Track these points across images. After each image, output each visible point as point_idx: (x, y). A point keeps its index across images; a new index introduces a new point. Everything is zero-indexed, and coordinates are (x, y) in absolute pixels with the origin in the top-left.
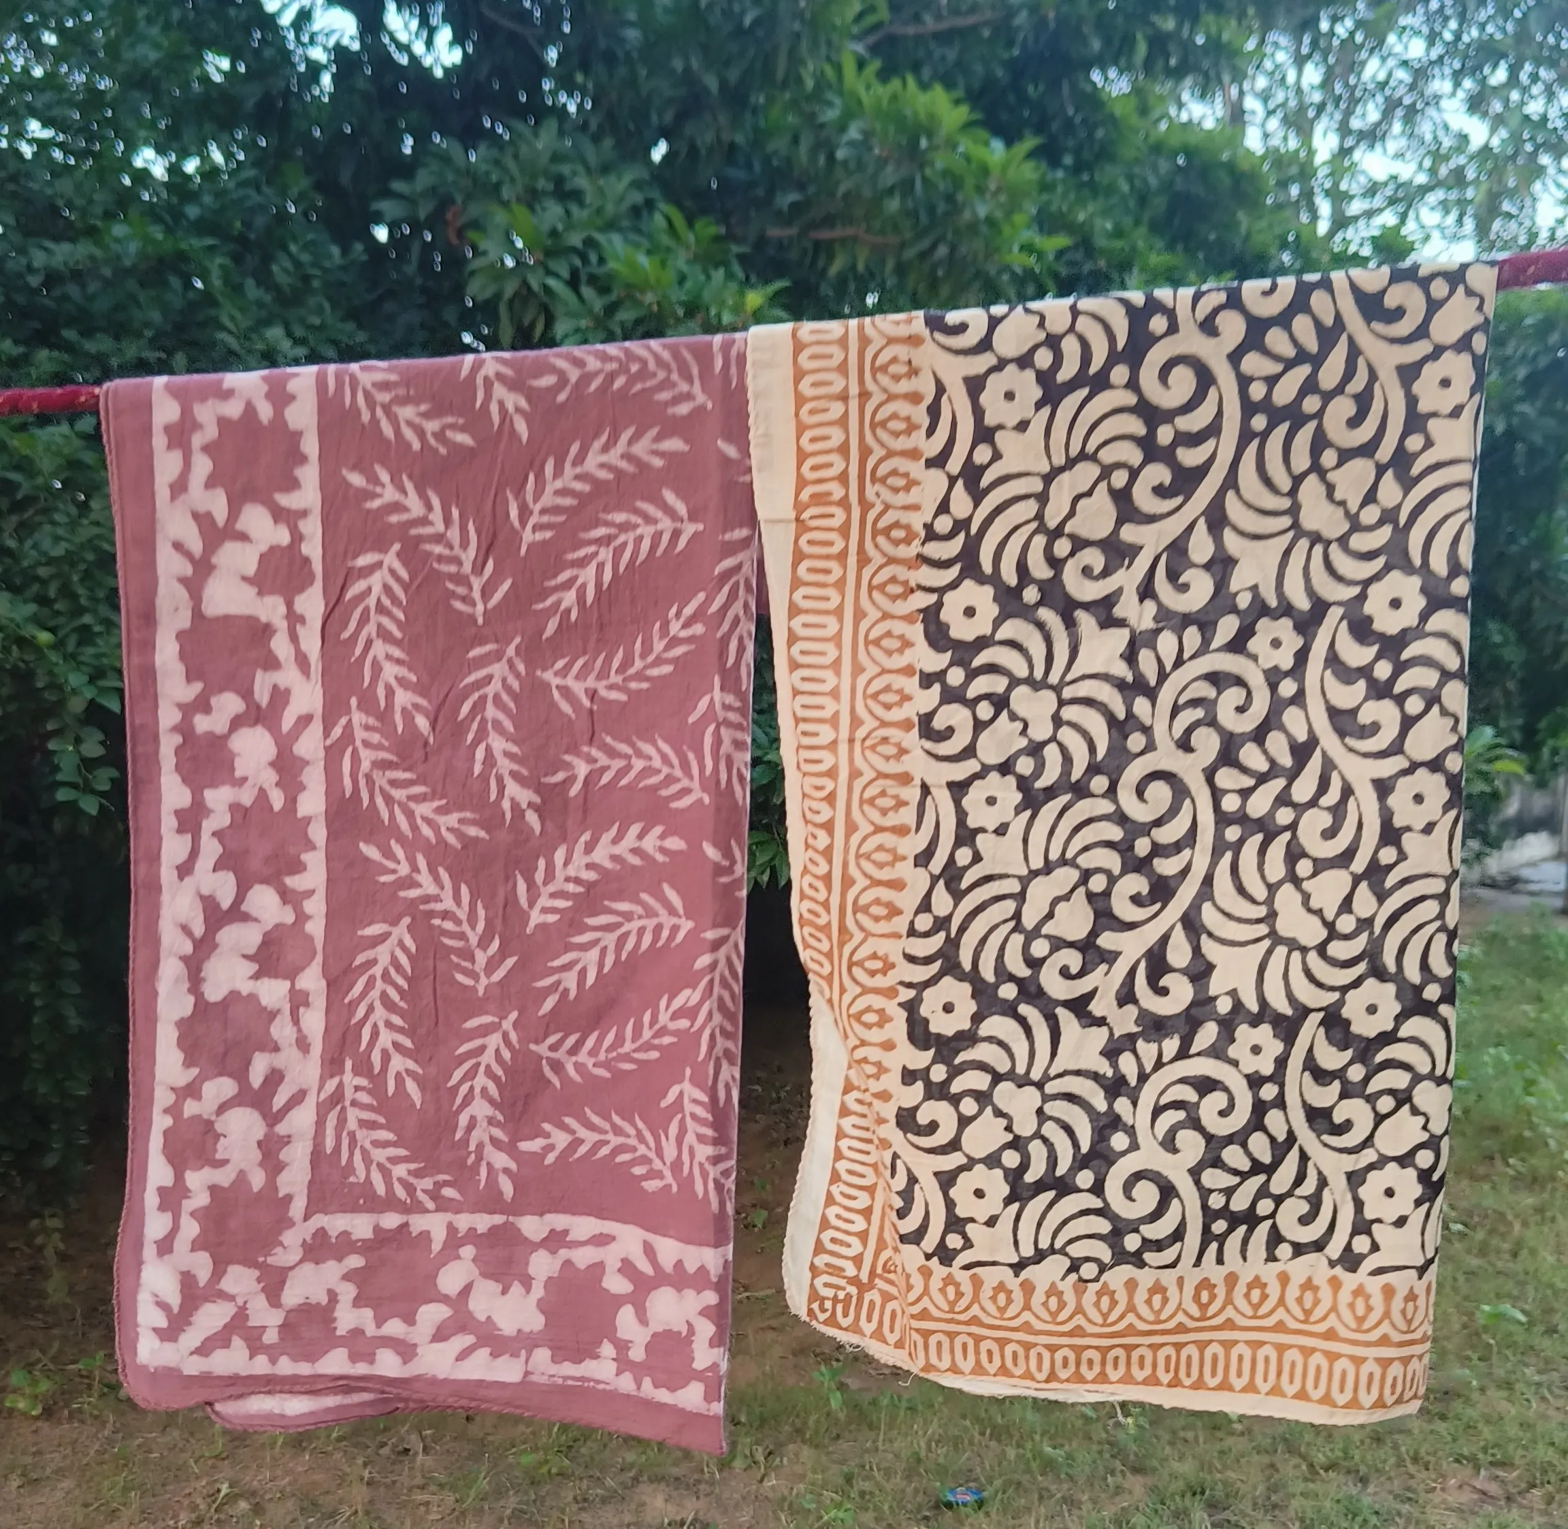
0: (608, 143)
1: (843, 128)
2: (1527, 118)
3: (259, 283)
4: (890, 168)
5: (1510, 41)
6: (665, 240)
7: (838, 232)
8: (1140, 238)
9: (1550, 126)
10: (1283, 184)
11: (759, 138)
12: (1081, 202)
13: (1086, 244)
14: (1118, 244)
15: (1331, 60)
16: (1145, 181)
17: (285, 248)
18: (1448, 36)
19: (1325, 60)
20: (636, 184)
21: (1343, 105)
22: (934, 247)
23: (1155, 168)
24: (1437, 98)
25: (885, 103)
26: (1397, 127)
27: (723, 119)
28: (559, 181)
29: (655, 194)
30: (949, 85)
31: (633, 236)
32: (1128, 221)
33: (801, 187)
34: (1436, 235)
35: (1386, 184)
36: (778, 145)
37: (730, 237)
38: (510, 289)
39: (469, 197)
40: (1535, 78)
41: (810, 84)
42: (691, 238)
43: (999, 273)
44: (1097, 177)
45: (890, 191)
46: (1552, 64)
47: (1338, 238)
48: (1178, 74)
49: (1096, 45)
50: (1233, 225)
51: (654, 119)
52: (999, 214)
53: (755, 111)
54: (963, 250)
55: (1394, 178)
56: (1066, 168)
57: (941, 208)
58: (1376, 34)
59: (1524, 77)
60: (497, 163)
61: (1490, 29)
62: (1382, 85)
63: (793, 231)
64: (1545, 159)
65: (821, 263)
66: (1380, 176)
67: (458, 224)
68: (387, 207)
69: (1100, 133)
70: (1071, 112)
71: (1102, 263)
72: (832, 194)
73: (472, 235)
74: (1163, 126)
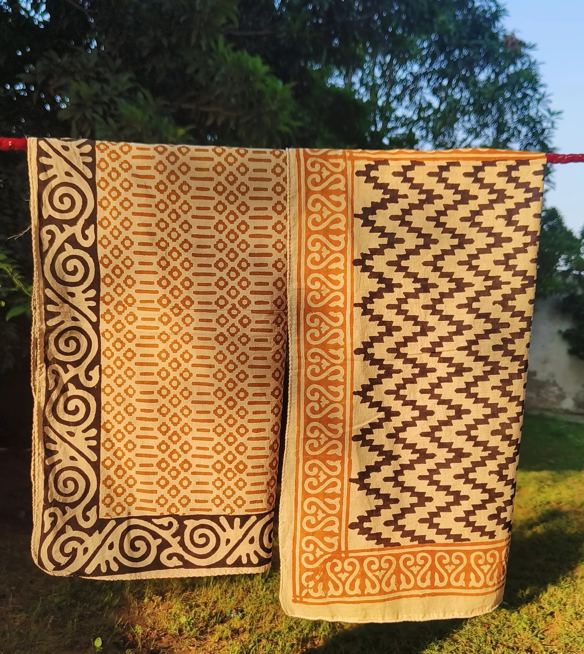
2: (454, 99)
6: (143, 103)
7: (212, 109)
9: (462, 103)
24: (421, 88)
26: (407, 98)
28: (99, 74)
29: (139, 84)
30: (262, 56)
31: (130, 100)
35: (402, 118)
40: (457, 85)
41: (204, 48)
42: (154, 104)
46: (464, 81)
55: (405, 116)
58: (401, 61)
59: (453, 84)
62: (403, 81)
63: (193, 106)
64: (459, 116)
65: (204, 120)
72: (212, 94)
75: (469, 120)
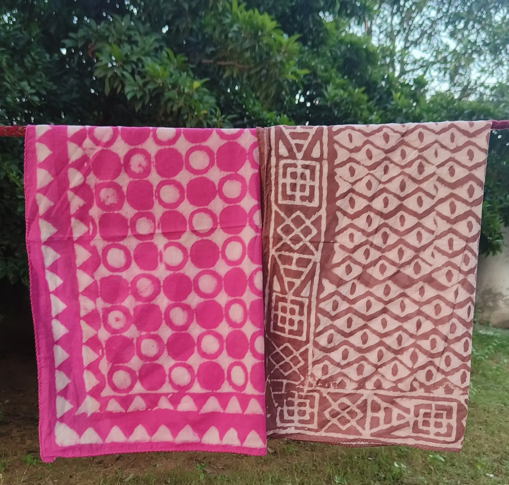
0: (148, 25)
1: (231, 26)
2: (469, 41)
3: (19, 66)
4: (247, 41)
5: (465, 14)
6: (166, 61)
7: (228, 63)
8: (333, 72)
9: (477, 44)
10: (384, 58)
11: (202, 27)
12: (314, 59)
13: (314, 74)
14: (326, 74)
15: (403, 15)
16: (336, 52)
17: (29, 53)
18: (444, 10)
19: (401, 15)
20: (157, 40)
21: (406, 32)
22: (261, 70)
23: (340, 48)
24: (439, 31)
25: (247, 18)
26: (425, 40)
27: (189, 19)
28: (130, 37)
29: (163, 44)
30: (270, 14)
31: (155, 59)
32: (329, 66)
33: (215, 46)
34: (436, 79)
35: (420, 60)
36: (208, 30)
37: (188, 62)
38: (110, 74)
39: (97, 41)
40: (473, 27)
41: (220, 9)
42: (175, 61)
43: (284, 81)
44: (319, 50)
45: (247, 50)
46: (480, 23)
47: (402, 77)
48: (350, 16)
49: (322, 3)
50: (366, 70)
51: (165, 18)
52: (285, 60)
53: (201, 17)
54: (271, 72)
55: (422, 58)
56: (309, 46)
57: (264, 57)
58: (419, 7)
59: (470, 27)
60: (108, 29)
61: (459, 9)
62: (421, 25)
63: (212, 61)
64: (475, 56)
65: (221, 73)
66: (418, 57)
67: (92, 50)
68: (67, 42)
69: (322, 35)
70: (312, 26)
71: (319, 81)
72: (226, 49)
73: (97, 54)
74: (343, 34)
75: (485, 59)
